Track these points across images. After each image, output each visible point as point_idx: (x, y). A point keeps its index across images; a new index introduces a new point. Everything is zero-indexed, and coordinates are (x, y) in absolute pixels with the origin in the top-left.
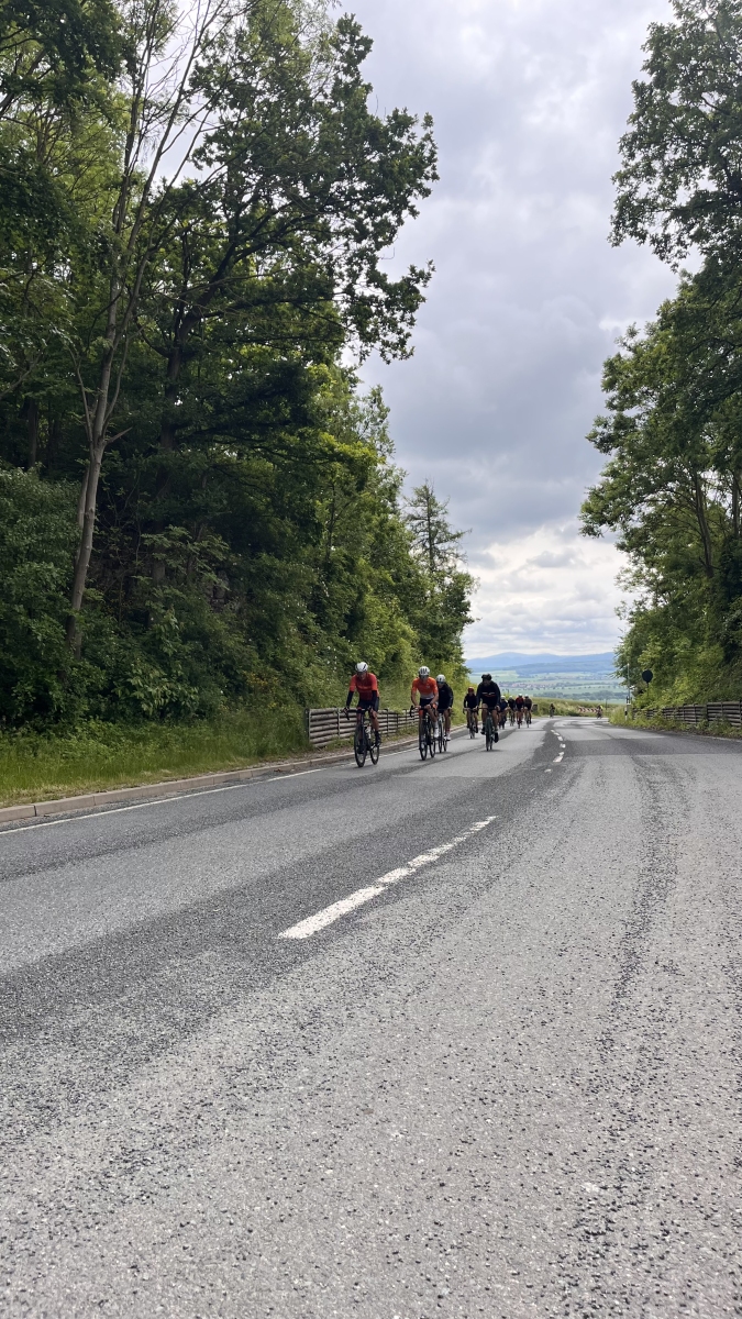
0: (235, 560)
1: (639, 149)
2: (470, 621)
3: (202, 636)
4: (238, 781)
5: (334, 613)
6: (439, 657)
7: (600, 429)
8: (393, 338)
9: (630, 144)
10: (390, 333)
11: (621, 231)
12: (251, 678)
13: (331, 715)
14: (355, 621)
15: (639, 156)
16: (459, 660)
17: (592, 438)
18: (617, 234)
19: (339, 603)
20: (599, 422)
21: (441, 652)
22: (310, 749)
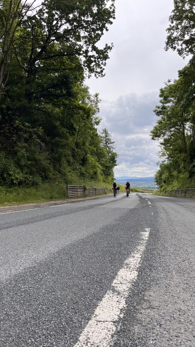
0: (48, 139)
1: (175, 20)
2: (116, 165)
3: (35, 160)
4: (39, 207)
5: (78, 158)
6: (107, 175)
7: (157, 109)
8: (99, 70)
9: (172, 19)
10: (98, 69)
11: (168, 46)
12: (51, 175)
13: (75, 187)
14: (84, 162)
15: (175, 22)
16: (113, 176)
17: (155, 111)
18: (167, 47)
19: (80, 155)
20: (157, 107)
21: (108, 173)
22: (68, 198)
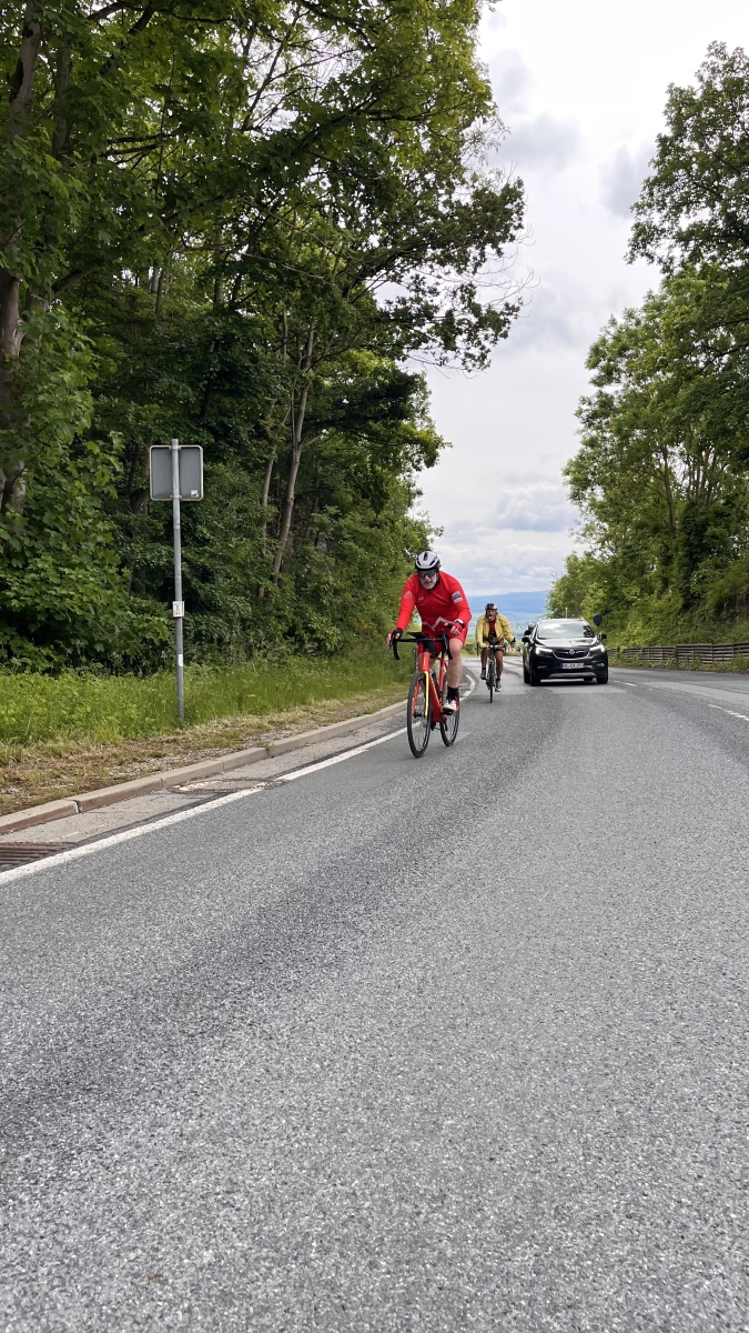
1: (658, 189)
7: (585, 407)
11: (634, 252)
17: (579, 413)
18: (631, 254)
20: (584, 401)
